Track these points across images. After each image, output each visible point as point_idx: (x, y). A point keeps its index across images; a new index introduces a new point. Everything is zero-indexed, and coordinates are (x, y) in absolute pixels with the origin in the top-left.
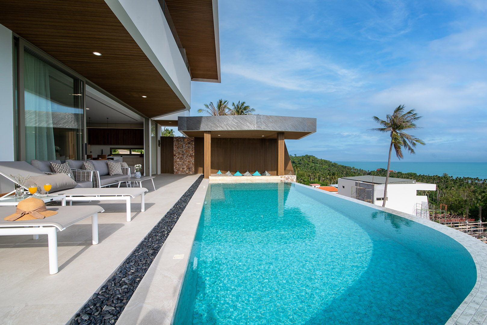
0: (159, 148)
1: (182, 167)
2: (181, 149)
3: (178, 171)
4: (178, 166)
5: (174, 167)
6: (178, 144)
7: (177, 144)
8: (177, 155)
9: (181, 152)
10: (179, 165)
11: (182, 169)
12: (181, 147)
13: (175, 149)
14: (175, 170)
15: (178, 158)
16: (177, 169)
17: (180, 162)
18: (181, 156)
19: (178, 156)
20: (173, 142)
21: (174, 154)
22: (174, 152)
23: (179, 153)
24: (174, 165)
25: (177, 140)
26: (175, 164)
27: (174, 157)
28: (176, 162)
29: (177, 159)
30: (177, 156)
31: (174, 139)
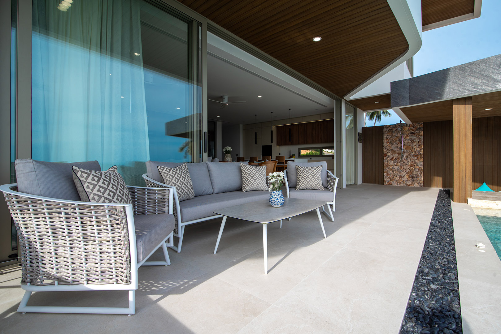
0: (360, 146)
1: (399, 174)
2: (396, 144)
3: (391, 180)
4: (391, 172)
5: (385, 174)
6: (392, 136)
7: (389, 137)
8: (389, 154)
9: (396, 149)
10: (393, 171)
11: (399, 177)
12: (398, 142)
13: (385, 145)
14: (387, 180)
15: (391, 159)
16: (389, 178)
17: (395, 167)
18: (396, 155)
19: (392, 157)
20: (383, 133)
21: (385, 153)
22: (385, 150)
23: (394, 152)
24: (385, 171)
25: (389, 130)
26: (386, 169)
27: (385, 158)
28: (388, 165)
29: (390, 162)
30: (389, 156)
31: (385, 130)
